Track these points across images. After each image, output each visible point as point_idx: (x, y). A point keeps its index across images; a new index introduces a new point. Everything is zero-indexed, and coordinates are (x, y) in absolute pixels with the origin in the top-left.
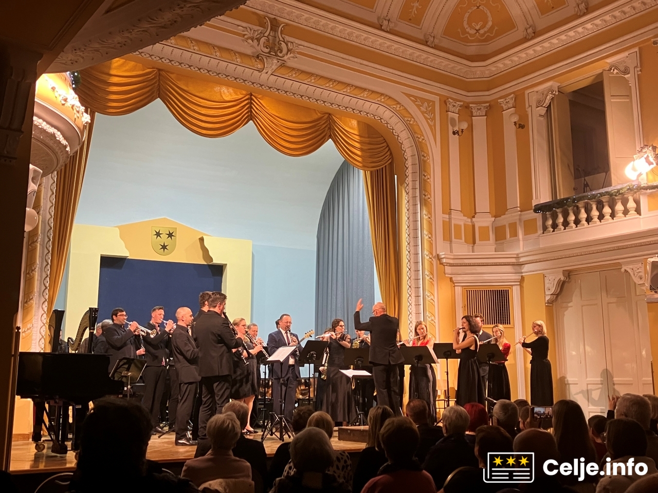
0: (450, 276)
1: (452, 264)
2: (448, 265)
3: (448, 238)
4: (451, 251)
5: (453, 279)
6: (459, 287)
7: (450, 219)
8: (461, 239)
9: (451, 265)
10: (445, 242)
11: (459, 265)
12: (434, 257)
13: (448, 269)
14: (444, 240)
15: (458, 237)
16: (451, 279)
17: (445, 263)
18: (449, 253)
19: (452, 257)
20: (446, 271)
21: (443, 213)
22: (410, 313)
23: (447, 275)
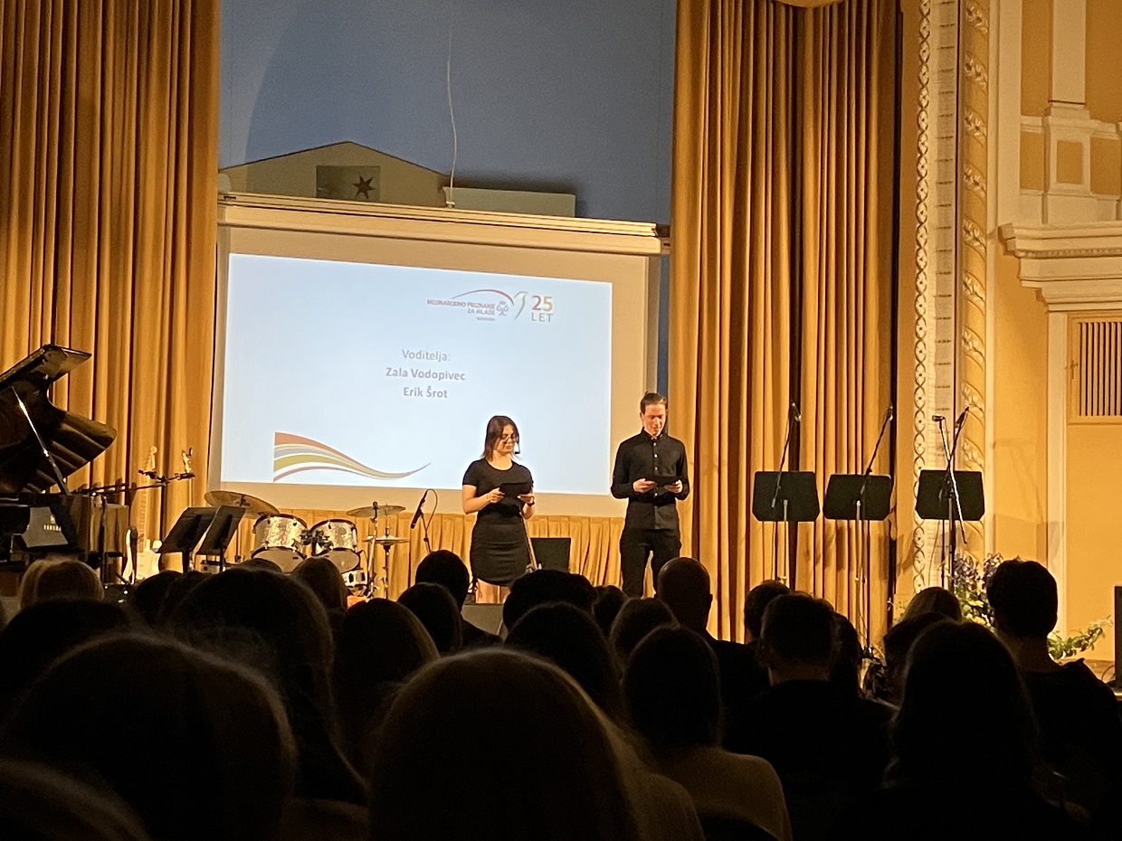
0: (1036, 285)
1: (1041, 252)
2: (1030, 254)
4: (1044, 219)
5: (1043, 294)
6: (1060, 314)
7: (1046, 127)
9: (1040, 255)
11: (1061, 254)
12: (989, 236)
13: (1030, 268)
14: (1021, 187)
16: (1038, 292)
17: (1022, 251)
18: (1038, 224)
20: (1024, 273)
21: (1023, 113)
23: (1025, 284)
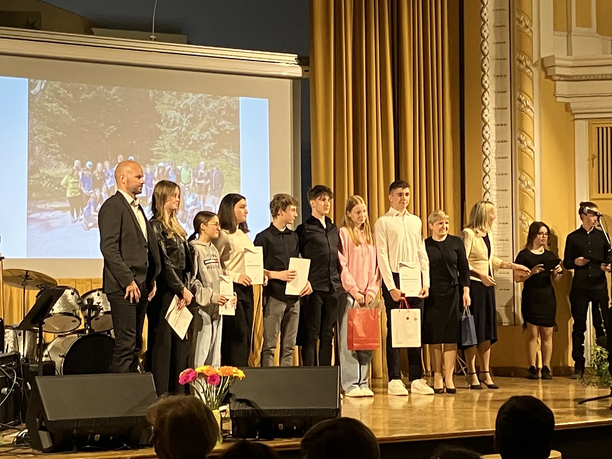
0: (566, 100)
1: (570, 76)
2: (562, 78)
3: (562, 24)
4: (569, 53)
5: (572, 106)
6: (584, 122)
8: (589, 26)
9: (568, 79)
10: (556, 33)
11: (584, 78)
12: (535, 65)
13: (562, 88)
14: (554, 30)
15: (584, 22)
16: (567, 105)
17: (558, 75)
18: (565, 56)
19: (571, 63)
20: (558, 92)
22: (487, 174)
23: (559, 99)
